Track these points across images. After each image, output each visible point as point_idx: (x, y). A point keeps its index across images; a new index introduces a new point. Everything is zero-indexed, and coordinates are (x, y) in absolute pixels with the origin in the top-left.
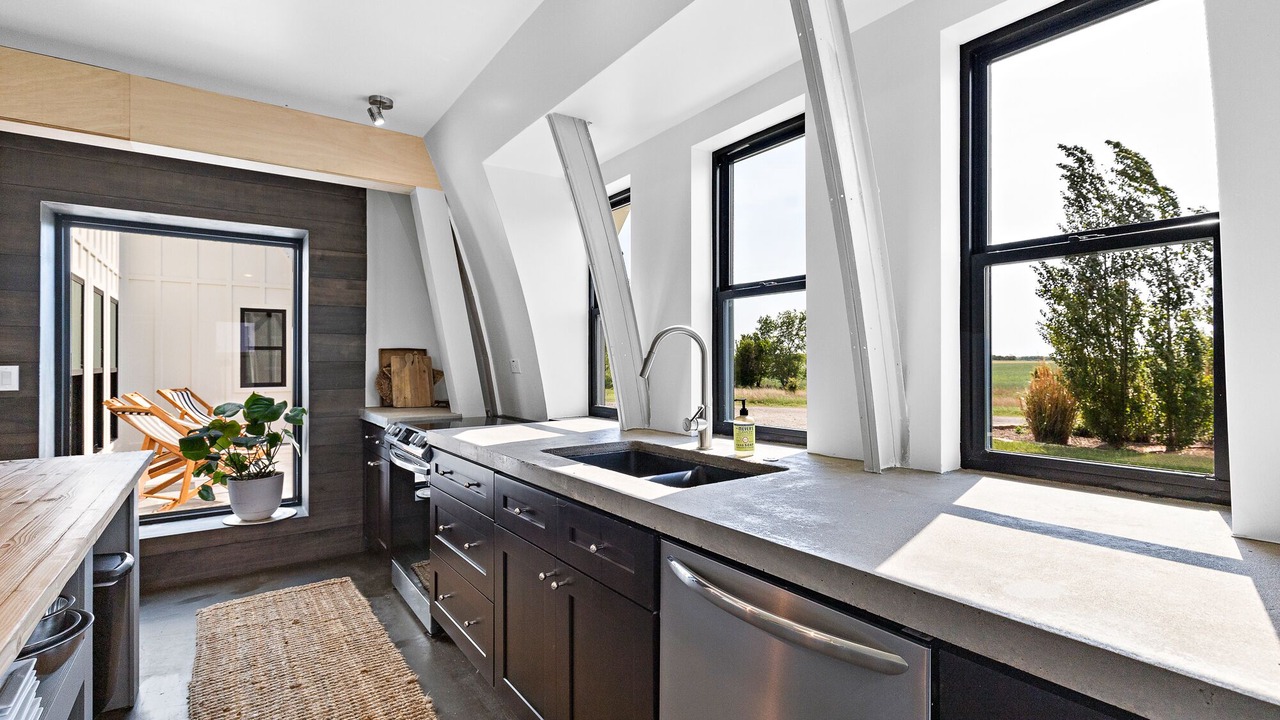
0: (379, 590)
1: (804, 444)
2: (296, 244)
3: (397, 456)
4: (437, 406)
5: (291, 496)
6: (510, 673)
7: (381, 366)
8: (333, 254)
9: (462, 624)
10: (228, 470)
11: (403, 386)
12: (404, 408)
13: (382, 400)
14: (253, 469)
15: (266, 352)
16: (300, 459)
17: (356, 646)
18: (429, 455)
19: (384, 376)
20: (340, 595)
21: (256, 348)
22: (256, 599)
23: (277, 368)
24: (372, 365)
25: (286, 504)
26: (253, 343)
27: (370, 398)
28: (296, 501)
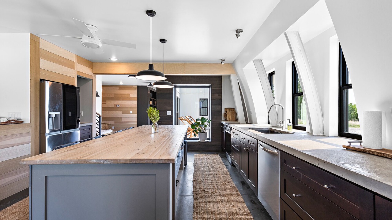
0: (224, 157)
1: (306, 130)
2: (209, 87)
3: (226, 130)
4: (236, 120)
5: (208, 138)
6: (242, 169)
7: (225, 112)
8: (216, 89)
9: (235, 160)
10: (198, 131)
11: (229, 116)
12: (229, 121)
13: (225, 119)
14: (202, 132)
15: (205, 108)
16: (210, 130)
17: (218, 164)
18: (231, 129)
19: (226, 114)
20: (216, 156)
21: (203, 107)
22: (202, 154)
23: (206, 112)
24: (223, 111)
25: (207, 139)
26: (202, 106)
27: (223, 118)
28: (209, 139)
